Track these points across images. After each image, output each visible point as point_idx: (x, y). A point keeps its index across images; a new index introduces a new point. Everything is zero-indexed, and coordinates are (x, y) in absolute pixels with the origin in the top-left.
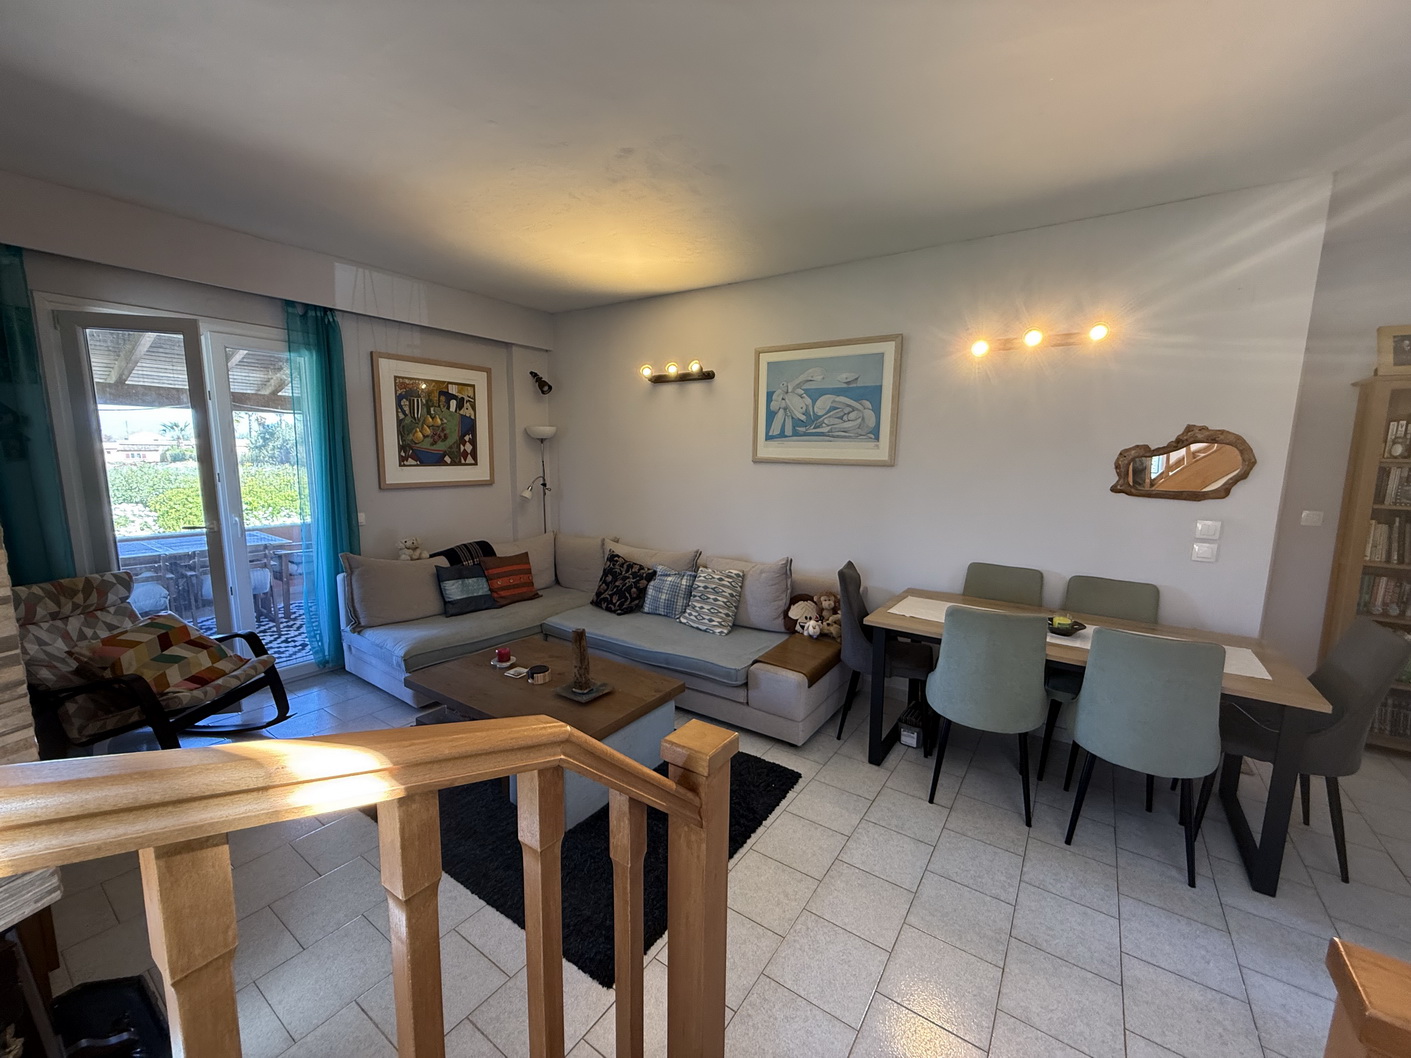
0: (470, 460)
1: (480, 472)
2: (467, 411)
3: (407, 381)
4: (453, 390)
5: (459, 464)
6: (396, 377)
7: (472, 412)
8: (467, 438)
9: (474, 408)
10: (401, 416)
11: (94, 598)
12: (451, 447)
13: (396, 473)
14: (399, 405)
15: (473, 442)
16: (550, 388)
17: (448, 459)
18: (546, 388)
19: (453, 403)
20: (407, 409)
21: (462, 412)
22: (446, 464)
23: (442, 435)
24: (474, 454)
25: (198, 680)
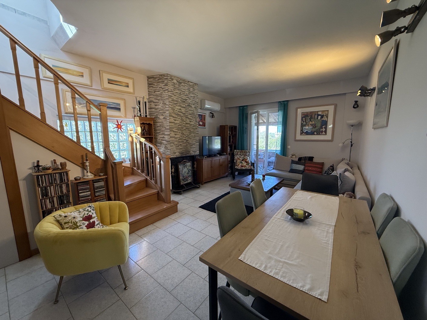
0: (324, 133)
1: (328, 137)
2: (325, 119)
3: (305, 113)
4: (320, 113)
5: (320, 134)
6: (302, 113)
7: (327, 119)
8: (323, 127)
9: (327, 117)
10: (302, 122)
12: (317, 130)
13: (299, 137)
14: (302, 119)
15: (326, 128)
16: (358, 106)
17: (315, 133)
18: (356, 106)
19: (319, 117)
20: (304, 120)
21: (322, 119)
22: (315, 135)
23: (315, 126)
24: (326, 132)
25: (242, 166)
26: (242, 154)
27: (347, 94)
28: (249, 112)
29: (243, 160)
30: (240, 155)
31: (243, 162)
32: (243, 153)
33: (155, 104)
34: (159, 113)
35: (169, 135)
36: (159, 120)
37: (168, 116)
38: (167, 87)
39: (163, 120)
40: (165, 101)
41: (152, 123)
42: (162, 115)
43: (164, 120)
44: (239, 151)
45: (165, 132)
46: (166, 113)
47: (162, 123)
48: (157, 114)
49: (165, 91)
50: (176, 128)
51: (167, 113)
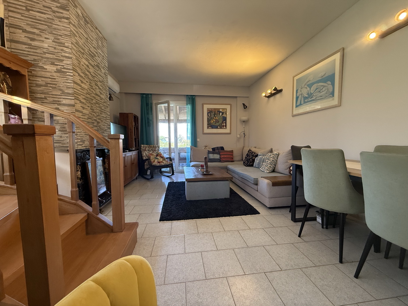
0: (224, 127)
1: (227, 130)
2: (224, 115)
3: (210, 109)
4: (221, 110)
5: (222, 128)
6: (207, 108)
7: (226, 116)
8: (224, 122)
9: (226, 114)
10: (208, 117)
11: (154, 149)
12: (220, 124)
13: (206, 130)
14: (208, 115)
15: (226, 123)
16: (247, 107)
17: (219, 127)
18: (245, 107)
19: (221, 114)
20: (210, 116)
21: (223, 116)
22: (218, 128)
23: (218, 121)
24: (226, 126)
25: (159, 162)
26: (150, 150)
27: (238, 98)
28: (154, 102)
29: (157, 156)
30: (149, 150)
31: (158, 157)
32: (152, 148)
33: (31, 36)
34: (42, 57)
35: (74, 106)
36: (43, 73)
37: (69, 69)
38: (65, 14)
39: (55, 74)
40: (60, 37)
41: (24, 72)
42: (53, 64)
43: (58, 74)
44: (147, 146)
45: (60, 98)
46: (64, 62)
47: (53, 80)
48: (36, 58)
49: (61, 18)
50: (84, 97)
51: (69, 62)
